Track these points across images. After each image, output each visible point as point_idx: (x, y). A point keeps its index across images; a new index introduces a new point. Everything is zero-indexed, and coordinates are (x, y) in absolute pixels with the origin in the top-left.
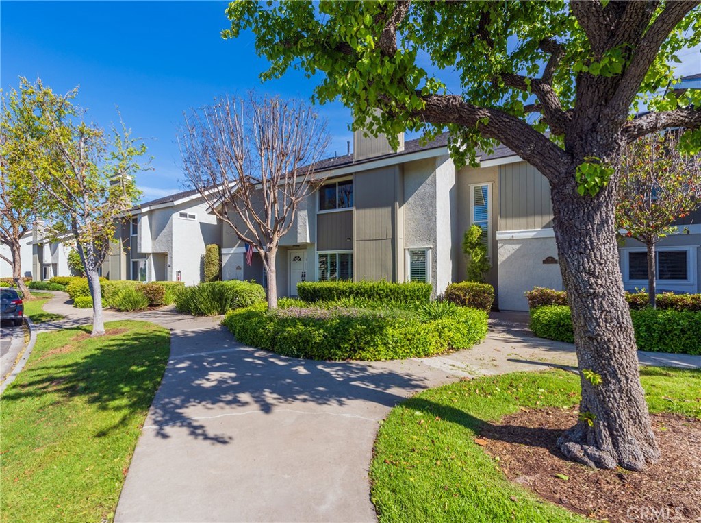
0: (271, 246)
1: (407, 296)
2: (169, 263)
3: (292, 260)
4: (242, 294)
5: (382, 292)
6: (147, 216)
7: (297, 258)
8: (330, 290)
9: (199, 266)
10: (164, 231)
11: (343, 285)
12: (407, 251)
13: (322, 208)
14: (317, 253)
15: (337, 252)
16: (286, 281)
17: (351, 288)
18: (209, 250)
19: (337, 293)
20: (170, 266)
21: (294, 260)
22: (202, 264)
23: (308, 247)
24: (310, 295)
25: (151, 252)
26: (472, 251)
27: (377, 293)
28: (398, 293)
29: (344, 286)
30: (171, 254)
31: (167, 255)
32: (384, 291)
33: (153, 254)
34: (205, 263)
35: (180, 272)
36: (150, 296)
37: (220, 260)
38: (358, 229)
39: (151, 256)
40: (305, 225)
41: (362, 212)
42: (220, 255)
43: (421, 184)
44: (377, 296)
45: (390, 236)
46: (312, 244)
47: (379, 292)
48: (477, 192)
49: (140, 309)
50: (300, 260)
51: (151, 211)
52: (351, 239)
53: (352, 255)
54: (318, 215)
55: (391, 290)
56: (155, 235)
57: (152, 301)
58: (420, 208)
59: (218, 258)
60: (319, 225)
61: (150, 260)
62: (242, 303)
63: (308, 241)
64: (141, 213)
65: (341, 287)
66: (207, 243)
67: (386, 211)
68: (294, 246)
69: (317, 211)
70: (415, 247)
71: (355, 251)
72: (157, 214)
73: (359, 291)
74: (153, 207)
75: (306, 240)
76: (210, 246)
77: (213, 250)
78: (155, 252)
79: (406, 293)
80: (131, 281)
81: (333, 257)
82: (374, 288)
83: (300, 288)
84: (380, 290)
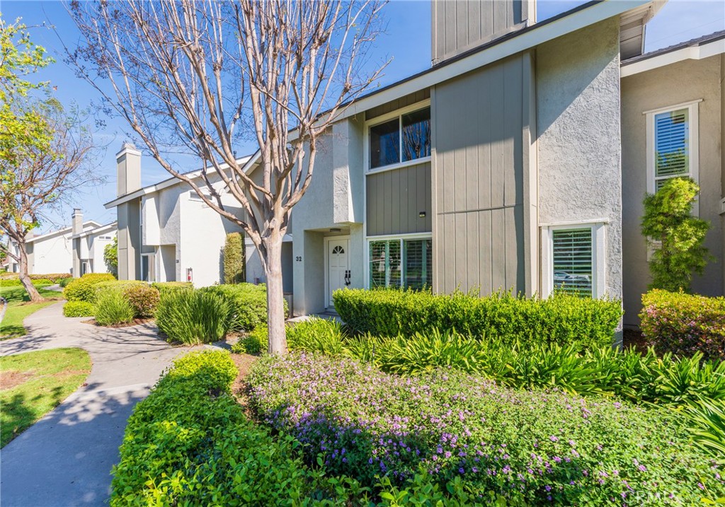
0: (272, 225)
1: (565, 331)
2: (177, 259)
3: (331, 251)
4: (245, 308)
5: (504, 320)
6: (153, 199)
7: (339, 250)
8: (389, 309)
9: (219, 261)
10: (172, 216)
11: (414, 300)
12: (544, 232)
13: (374, 164)
14: (367, 241)
15: (401, 237)
16: (323, 284)
17: (431, 309)
18: (229, 240)
19: (403, 317)
20: (178, 262)
21: (334, 252)
22: (222, 258)
23: (352, 232)
24: (352, 313)
25: (159, 244)
26: (671, 231)
27: (492, 323)
28: (543, 323)
29: (416, 303)
30: (179, 246)
31: (175, 246)
32: (509, 319)
33: (163, 247)
34: (225, 257)
35: (191, 270)
36: (137, 304)
37: (244, 253)
38: (443, 191)
39: (160, 249)
40: (346, 193)
41: (449, 156)
42: (244, 246)
43: (579, 91)
44: (493, 330)
45: (512, 201)
46: (358, 225)
47: (497, 319)
48: (661, 124)
49: (122, 323)
50: (343, 252)
51: (158, 192)
52: (426, 213)
53: (429, 242)
54: (367, 176)
55: (526, 318)
56: (163, 224)
57: (140, 311)
58: (576, 142)
59: (241, 250)
60: (370, 192)
61: (159, 254)
62: (245, 324)
63: (352, 219)
64: (145, 195)
65: (411, 306)
66: (228, 231)
67: (502, 151)
68: (332, 230)
69: (367, 170)
70: (565, 222)
71: (436, 235)
72: (164, 194)
73: (451, 316)
74: (159, 187)
75: (347, 218)
76: (230, 235)
77: (234, 240)
78: (164, 244)
79: (564, 324)
80: (142, 282)
81: (394, 246)
82: (485, 311)
83: (337, 300)
84: (500, 315)
